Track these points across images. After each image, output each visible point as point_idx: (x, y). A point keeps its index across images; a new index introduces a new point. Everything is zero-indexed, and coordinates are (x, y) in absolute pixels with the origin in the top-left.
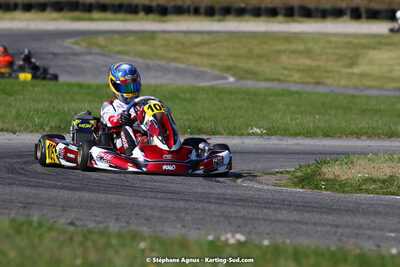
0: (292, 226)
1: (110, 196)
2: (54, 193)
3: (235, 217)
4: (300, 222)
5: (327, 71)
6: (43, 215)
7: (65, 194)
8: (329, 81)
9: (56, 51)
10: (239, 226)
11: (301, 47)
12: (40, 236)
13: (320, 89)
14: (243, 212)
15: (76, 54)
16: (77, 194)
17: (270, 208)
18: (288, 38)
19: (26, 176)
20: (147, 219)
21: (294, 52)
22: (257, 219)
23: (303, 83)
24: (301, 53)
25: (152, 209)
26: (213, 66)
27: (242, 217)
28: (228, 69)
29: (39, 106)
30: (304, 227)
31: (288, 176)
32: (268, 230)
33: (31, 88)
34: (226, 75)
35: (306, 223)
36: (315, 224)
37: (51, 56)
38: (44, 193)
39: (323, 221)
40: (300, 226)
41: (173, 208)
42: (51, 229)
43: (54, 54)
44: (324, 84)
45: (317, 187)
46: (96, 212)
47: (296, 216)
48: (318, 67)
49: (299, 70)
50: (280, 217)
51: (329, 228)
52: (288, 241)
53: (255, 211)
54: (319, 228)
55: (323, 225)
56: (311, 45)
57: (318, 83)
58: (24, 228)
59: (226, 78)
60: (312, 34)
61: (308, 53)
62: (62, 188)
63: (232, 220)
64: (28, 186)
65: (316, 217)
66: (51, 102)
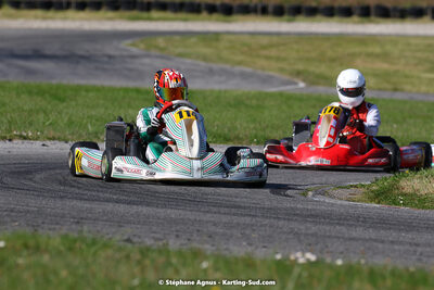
0: (367, 245)
1: (169, 211)
2: (110, 207)
3: (306, 235)
4: (376, 240)
5: (406, 77)
6: (98, 231)
7: (122, 208)
8: (408, 87)
9: (112, 53)
10: (310, 245)
11: (377, 50)
12: (95, 254)
13: (399, 96)
14: (314, 229)
15: (134, 57)
16: (135, 209)
17: (343, 225)
18: (364, 40)
19: (79, 188)
20: (210, 237)
21: (369, 55)
22: (329, 237)
23: (380, 90)
24: (377, 56)
25: (215, 225)
26: (282, 70)
27: (312, 235)
28: (298, 74)
29: (93, 113)
30: (380, 246)
31: (362, 190)
32: (341, 248)
33: (84, 93)
34: (296, 80)
35: (383, 242)
36: (392, 242)
37: (106, 59)
38: (98, 207)
39: (401, 239)
40: (375, 244)
41: (238, 224)
42: (105, 246)
43: (110, 57)
44: (402, 90)
45: (395, 202)
46: (154, 228)
47: (372, 234)
48: (396, 72)
49: (376, 75)
50: (354, 234)
51: (407, 247)
52: (363, 261)
53: (328, 228)
54: (396, 247)
55: (401, 243)
56: (388, 48)
57: (395, 90)
58: (78, 245)
59: (296, 84)
60: (390, 35)
61: (385, 56)
62: (118, 201)
63: (302, 238)
64: (81, 199)
65: (393, 235)
66: (106, 108)
